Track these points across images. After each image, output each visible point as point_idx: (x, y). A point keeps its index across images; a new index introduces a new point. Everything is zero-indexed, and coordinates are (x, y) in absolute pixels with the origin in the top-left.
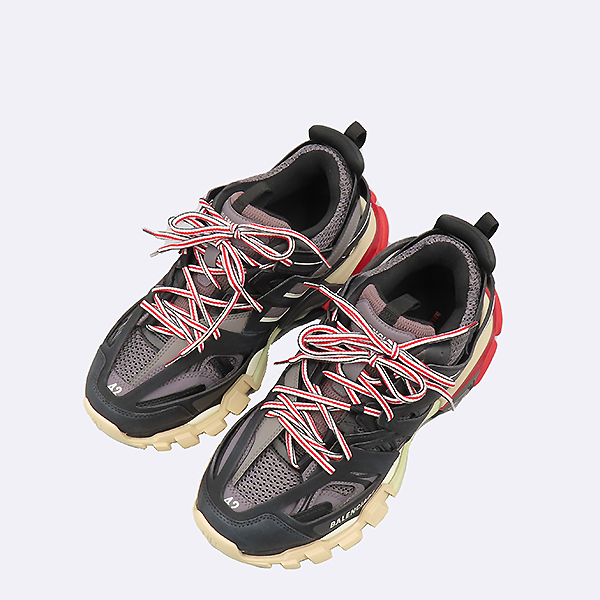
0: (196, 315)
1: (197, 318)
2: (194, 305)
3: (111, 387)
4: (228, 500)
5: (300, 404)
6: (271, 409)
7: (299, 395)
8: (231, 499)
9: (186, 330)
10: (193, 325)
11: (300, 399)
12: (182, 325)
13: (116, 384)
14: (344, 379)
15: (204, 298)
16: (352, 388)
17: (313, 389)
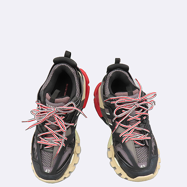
0: (57, 137)
1: (58, 138)
2: (54, 134)
3: (46, 171)
4: (141, 167)
5: (130, 132)
6: (125, 140)
7: (128, 131)
8: (141, 166)
9: (57, 143)
10: (58, 141)
11: (129, 131)
12: (55, 142)
13: (47, 170)
14: (133, 117)
15: (56, 131)
16: (136, 117)
17: (129, 126)
